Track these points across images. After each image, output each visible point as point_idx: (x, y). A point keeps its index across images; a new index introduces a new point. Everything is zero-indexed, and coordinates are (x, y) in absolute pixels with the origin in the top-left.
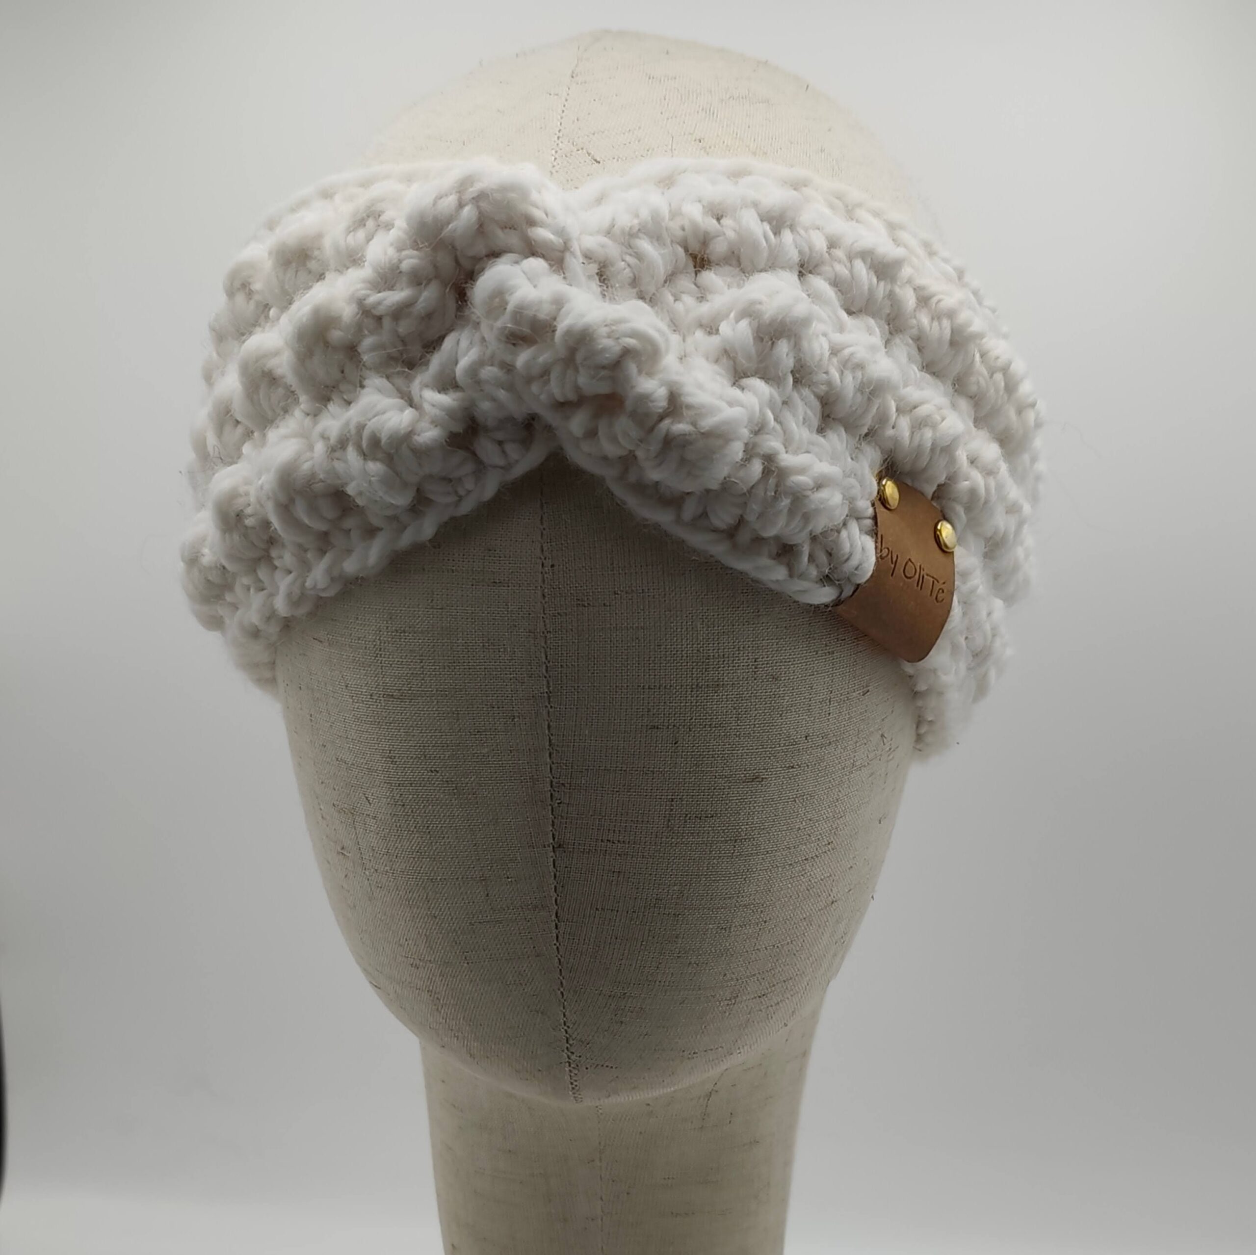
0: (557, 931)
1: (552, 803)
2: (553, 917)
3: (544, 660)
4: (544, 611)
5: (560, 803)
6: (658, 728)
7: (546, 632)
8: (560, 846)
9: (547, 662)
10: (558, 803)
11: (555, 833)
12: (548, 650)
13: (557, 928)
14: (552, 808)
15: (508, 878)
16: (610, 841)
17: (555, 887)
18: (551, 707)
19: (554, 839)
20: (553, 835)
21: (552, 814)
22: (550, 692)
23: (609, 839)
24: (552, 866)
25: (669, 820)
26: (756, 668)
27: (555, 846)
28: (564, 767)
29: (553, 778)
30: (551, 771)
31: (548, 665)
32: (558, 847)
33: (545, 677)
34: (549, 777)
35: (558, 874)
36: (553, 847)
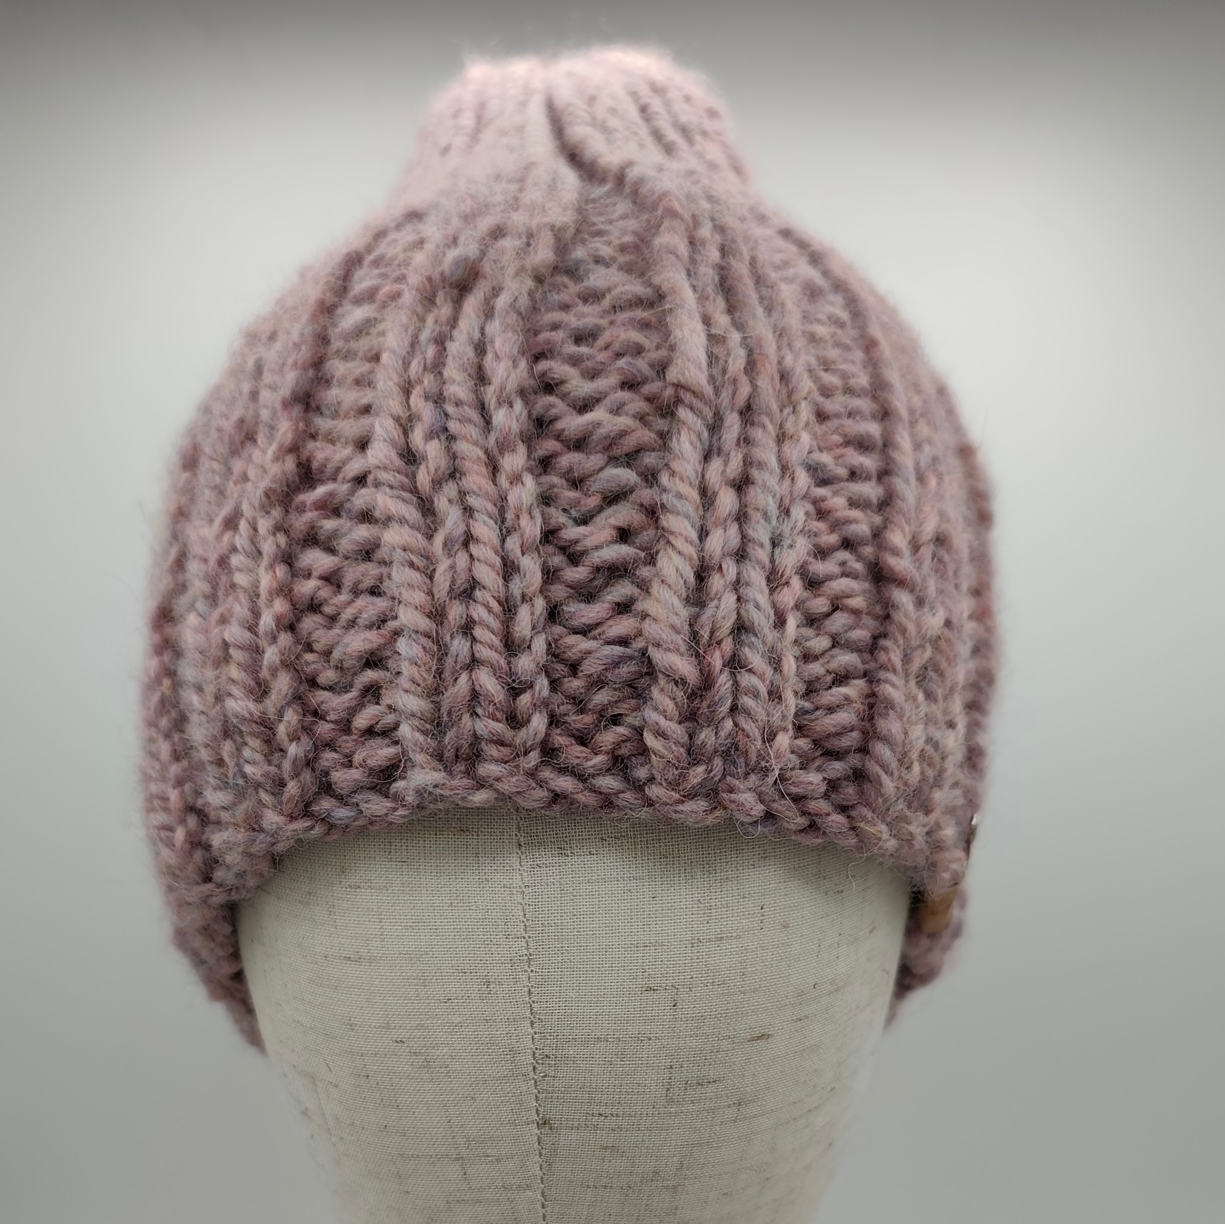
0: (544, 1211)
1: (536, 1077)
2: (539, 1197)
3: (522, 918)
4: (520, 863)
5: (545, 1076)
6: (654, 990)
7: (523, 886)
8: (545, 1123)
9: (525, 920)
10: (543, 1077)
11: (540, 1109)
12: (526, 907)
13: (543, 1207)
14: (536, 1082)
15: (488, 1156)
16: (601, 1115)
17: (541, 1165)
18: (532, 971)
19: (538, 1116)
20: (537, 1111)
21: (536, 1088)
22: (530, 955)
23: (601, 1112)
24: (537, 1144)
25: (668, 1090)
26: (763, 916)
27: (540, 1122)
28: (549, 1037)
29: (536, 1049)
30: (533, 1043)
31: (527, 924)
32: (544, 1123)
33: (524, 938)
34: (531, 1049)
35: (543, 1152)
36: (538, 1123)
